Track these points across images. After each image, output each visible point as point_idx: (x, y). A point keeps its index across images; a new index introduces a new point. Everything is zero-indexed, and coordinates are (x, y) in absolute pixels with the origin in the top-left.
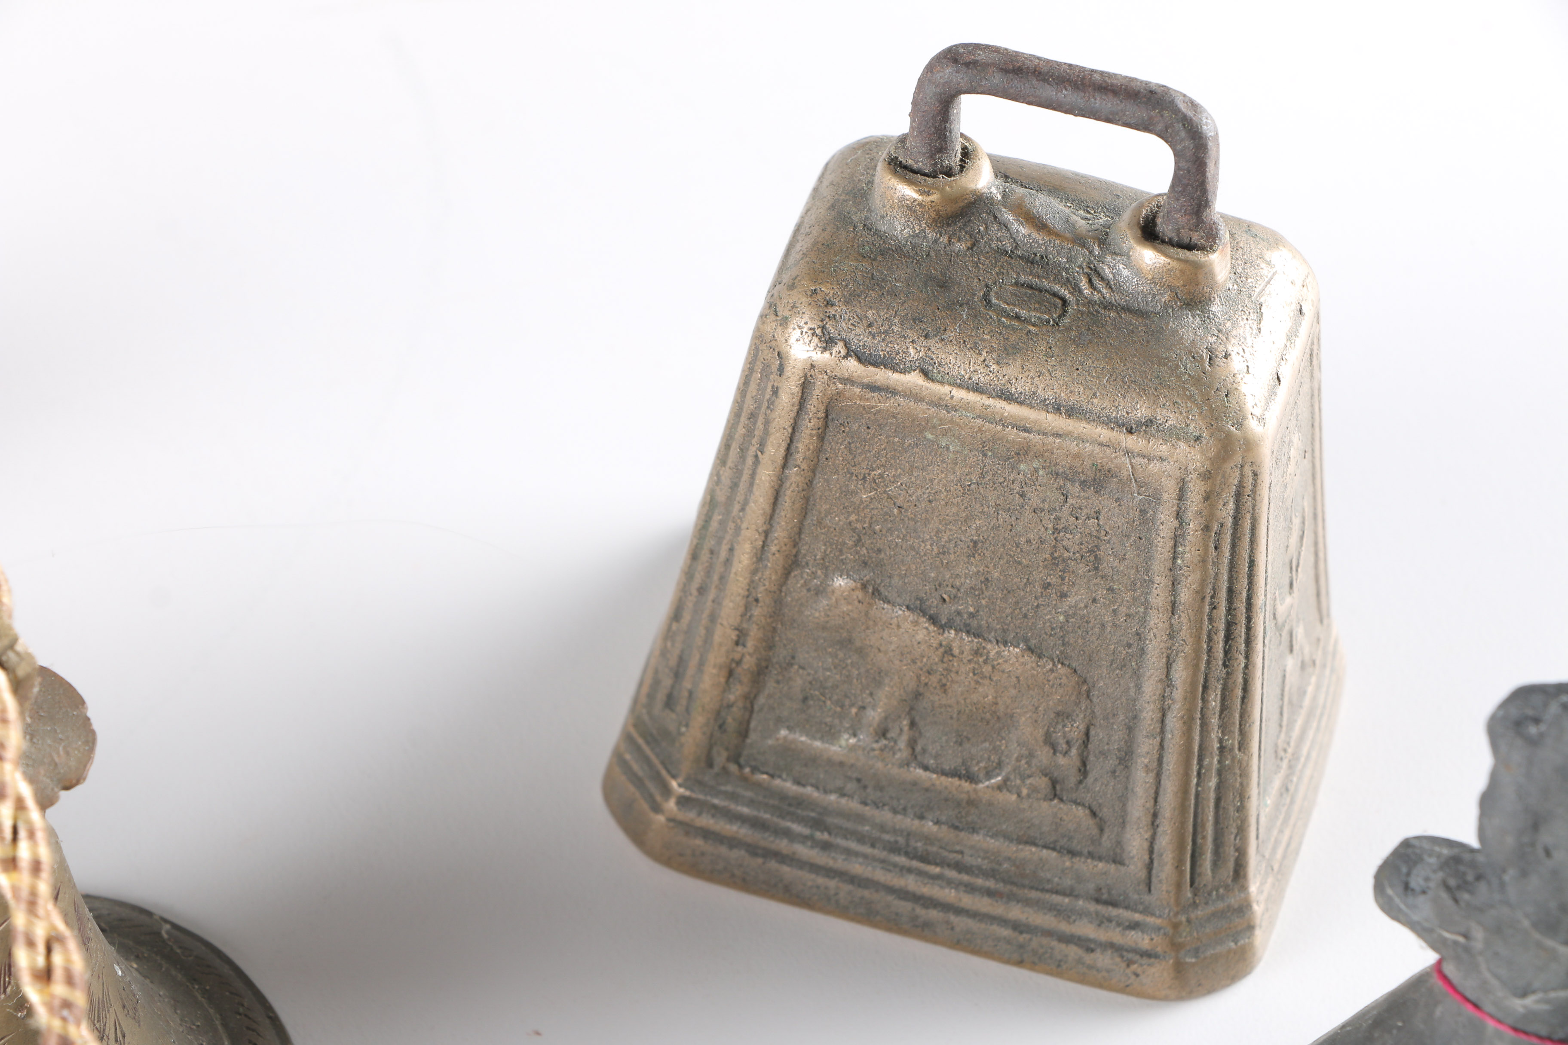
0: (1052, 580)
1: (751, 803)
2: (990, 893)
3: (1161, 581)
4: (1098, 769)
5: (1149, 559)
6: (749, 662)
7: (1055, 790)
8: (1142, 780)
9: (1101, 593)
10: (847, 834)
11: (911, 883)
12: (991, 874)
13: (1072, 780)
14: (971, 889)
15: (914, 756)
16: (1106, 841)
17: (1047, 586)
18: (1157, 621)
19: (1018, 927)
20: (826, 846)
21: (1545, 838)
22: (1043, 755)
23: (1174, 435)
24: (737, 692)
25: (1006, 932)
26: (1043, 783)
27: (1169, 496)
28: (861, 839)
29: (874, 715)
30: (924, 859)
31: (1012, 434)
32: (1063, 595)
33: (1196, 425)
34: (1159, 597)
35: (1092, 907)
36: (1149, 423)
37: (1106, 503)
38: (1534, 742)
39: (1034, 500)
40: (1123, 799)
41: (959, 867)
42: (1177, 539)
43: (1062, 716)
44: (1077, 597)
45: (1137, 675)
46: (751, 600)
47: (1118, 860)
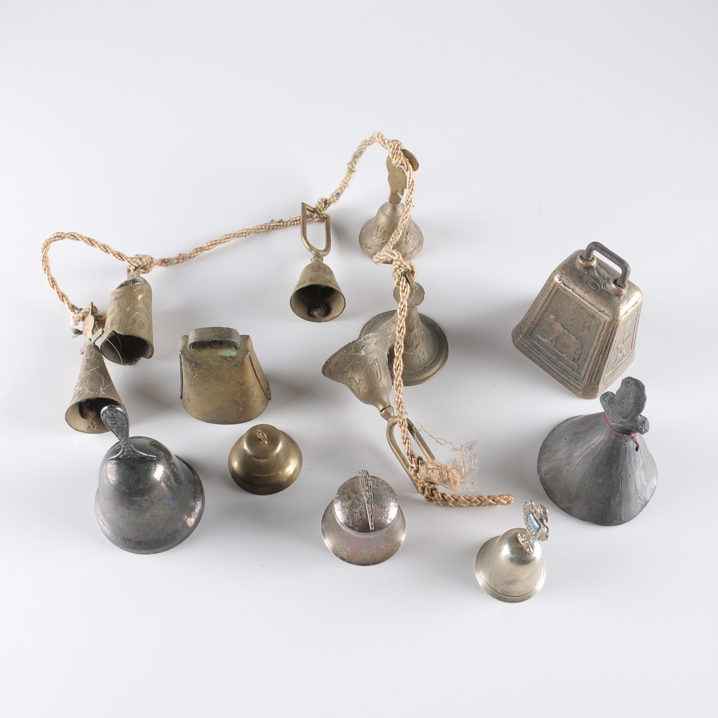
0: (582, 329)
1: (530, 343)
2: (560, 371)
3: (598, 336)
4: (581, 360)
5: (597, 332)
6: (536, 323)
7: (574, 360)
8: (586, 364)
9: (589, 334)
10: (542, 354)
11: (549, 365)
12: (561, 368)
13: (577, 359)
14: (557, 369)
15: (555, 346)
16: (579, 371)
17: (581, 329)
18: (596, 342)
19: (562, 378)
20: (539, 354)
21: (623, 401)
22: (573, 354)
23: (607, 315)
24: (533, 326)
25: (560, 378)
26: (572, 358)
27: (603, 324)
28: (544, 355)
29: (551, 338)
30: (552, 362)
31: (582, 305)
32: (583, 332)
33: (610, 315)
34: (597, 338)
35: (574, 379)
36: (603, 311)
37: (593, 321)
38: (627, 386)
39: (583, 316)
40: (583, 365)
41: (557, 365)
42: (602, 330)
43: (578, 350)
44: (585, 333)
45: (590, 348)
46: (538, 314)
47: (580, 374)
